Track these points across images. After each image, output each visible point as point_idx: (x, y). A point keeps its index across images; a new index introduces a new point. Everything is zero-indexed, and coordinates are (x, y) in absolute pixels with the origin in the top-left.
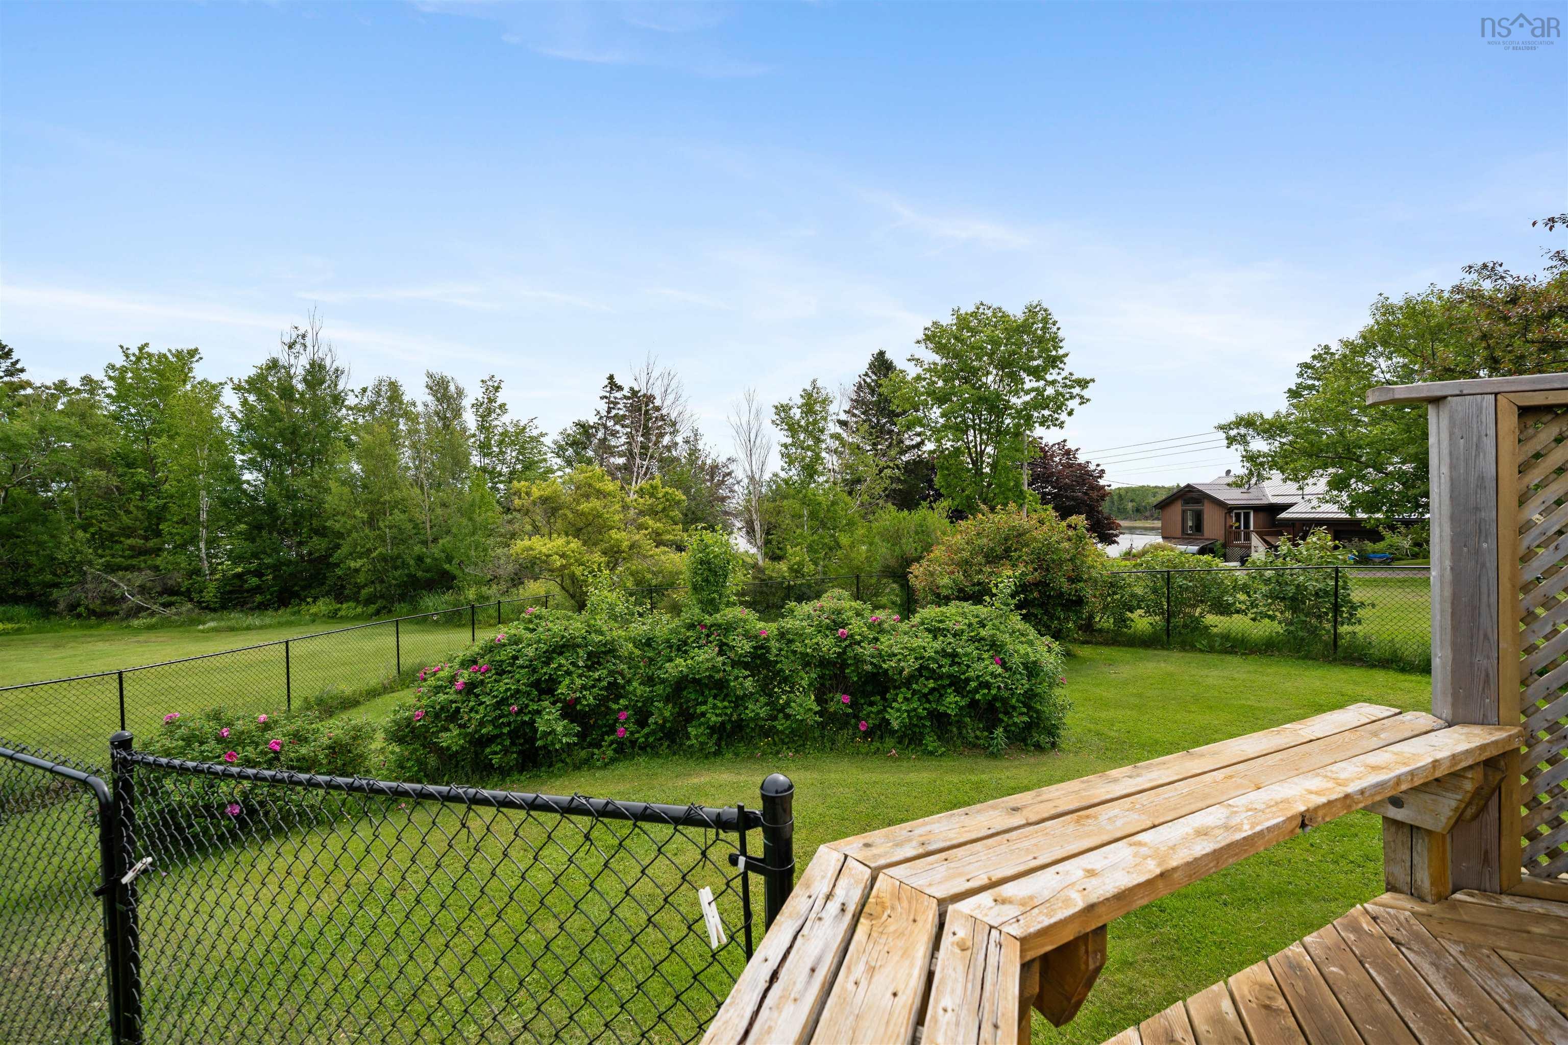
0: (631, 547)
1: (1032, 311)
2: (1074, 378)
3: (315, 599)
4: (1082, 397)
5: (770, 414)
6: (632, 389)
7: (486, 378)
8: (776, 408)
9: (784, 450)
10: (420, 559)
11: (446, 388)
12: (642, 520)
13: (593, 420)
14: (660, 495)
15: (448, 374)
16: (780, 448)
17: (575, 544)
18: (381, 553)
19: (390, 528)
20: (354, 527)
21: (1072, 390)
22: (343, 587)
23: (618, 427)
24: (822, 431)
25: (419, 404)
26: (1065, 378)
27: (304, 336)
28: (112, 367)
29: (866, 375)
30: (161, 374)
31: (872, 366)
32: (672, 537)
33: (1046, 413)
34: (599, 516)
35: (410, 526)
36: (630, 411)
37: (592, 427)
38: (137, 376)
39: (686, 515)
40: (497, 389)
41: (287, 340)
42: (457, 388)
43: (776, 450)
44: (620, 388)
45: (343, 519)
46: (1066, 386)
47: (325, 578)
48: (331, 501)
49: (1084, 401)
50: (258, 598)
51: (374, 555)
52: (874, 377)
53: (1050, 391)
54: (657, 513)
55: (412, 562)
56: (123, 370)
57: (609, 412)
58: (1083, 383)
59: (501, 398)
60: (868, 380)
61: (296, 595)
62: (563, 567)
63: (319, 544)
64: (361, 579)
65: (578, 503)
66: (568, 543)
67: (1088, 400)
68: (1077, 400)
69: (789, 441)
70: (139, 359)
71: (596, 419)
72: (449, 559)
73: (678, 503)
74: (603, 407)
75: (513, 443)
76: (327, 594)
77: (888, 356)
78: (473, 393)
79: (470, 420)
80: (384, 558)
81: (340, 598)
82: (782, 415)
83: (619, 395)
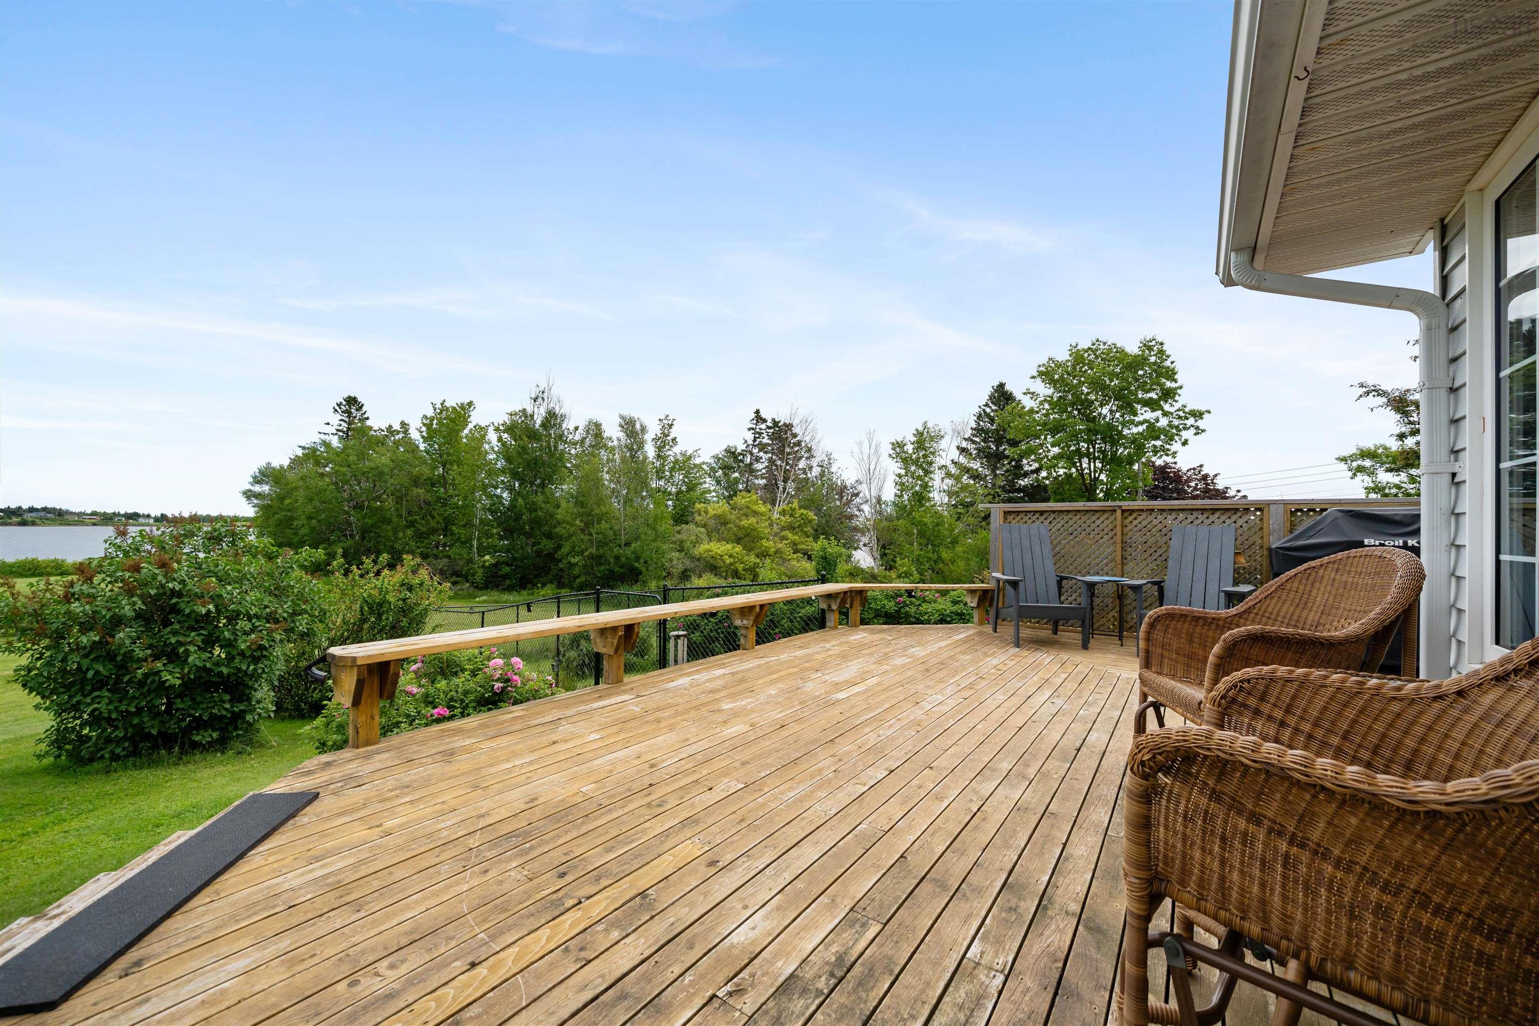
0: (776, 552)
1: (1147, 346)
2: (1187, 410)
3: (544, 585)
4: (1197, 428)
5: (887, 449)
6: (773, 420)
7: (663, 417)
8: (893, 444)
9: (898, 479)
10: (617, 558)
11: (634, 426)
12: (783, 533)
13: (741, 447)
14: (797, 515)
15: (635, 415)
16: (895, 477)
17: (738, 549)
18: (591, 553)
19: (597, 534)
20: (574, 533)
21: (1186, 422)
22: (561, 577)
23: (761, 454)
24: (931, 463)
25: (614, 438)
26: (1178, 410)
27: (543, 392)
28: (425, 417)
29: (987, 405)
30: (452, 420)
31: (991, 397)
32: (805, 547)
33: (1158, 443)
34: (755, 530)
35: (611, 533)
36: (771, 439)
37: (740, 454)
38: (440, 423)
39: (817, 531)
40: (671, 426)
41: (533, 396)
42: (641, 426)
43: (891, 479)
44: (764, 421)
45: (568, 527)
46: (1180, 417)
47: (550, 569)
48: (560, 514)
49: (1199, 431)
50: (508, 582)
51: (586, 554)
52: (994, 407)
53: (1163, 422)
54: (794, 529)
55: (612, 560)
56: (432, 419)
57: (754, 441)
58: (1198, 415)
59: (674, 433)
60: (988, 410)
61: (530, 581)
62: (731, 564)
63: (547, 545)
64: (576, 571)
65: (740, 520)
66: (734, 548)
67: (1203, 431)
68: (1193, 431)
69: (903, 472)
70: (442, 411)
71: (744, 447)
72: (637, 559)
73: (810, 521)
74: (750, 436)
75: (681, 469)
76: (551, 582)
77: (1008, 387)
78: (654, 430)
79: (650, 450)
80: (591, 557)
81: (561, 585)
82: (898, 450)
83: (763, 426)
